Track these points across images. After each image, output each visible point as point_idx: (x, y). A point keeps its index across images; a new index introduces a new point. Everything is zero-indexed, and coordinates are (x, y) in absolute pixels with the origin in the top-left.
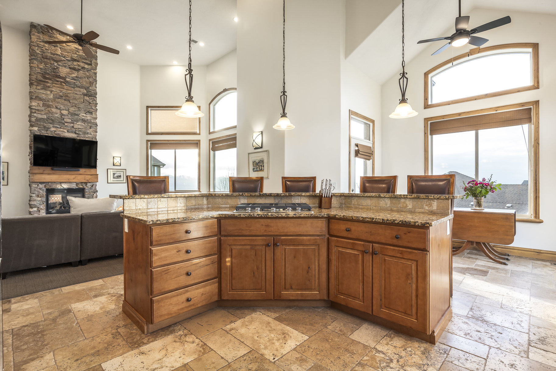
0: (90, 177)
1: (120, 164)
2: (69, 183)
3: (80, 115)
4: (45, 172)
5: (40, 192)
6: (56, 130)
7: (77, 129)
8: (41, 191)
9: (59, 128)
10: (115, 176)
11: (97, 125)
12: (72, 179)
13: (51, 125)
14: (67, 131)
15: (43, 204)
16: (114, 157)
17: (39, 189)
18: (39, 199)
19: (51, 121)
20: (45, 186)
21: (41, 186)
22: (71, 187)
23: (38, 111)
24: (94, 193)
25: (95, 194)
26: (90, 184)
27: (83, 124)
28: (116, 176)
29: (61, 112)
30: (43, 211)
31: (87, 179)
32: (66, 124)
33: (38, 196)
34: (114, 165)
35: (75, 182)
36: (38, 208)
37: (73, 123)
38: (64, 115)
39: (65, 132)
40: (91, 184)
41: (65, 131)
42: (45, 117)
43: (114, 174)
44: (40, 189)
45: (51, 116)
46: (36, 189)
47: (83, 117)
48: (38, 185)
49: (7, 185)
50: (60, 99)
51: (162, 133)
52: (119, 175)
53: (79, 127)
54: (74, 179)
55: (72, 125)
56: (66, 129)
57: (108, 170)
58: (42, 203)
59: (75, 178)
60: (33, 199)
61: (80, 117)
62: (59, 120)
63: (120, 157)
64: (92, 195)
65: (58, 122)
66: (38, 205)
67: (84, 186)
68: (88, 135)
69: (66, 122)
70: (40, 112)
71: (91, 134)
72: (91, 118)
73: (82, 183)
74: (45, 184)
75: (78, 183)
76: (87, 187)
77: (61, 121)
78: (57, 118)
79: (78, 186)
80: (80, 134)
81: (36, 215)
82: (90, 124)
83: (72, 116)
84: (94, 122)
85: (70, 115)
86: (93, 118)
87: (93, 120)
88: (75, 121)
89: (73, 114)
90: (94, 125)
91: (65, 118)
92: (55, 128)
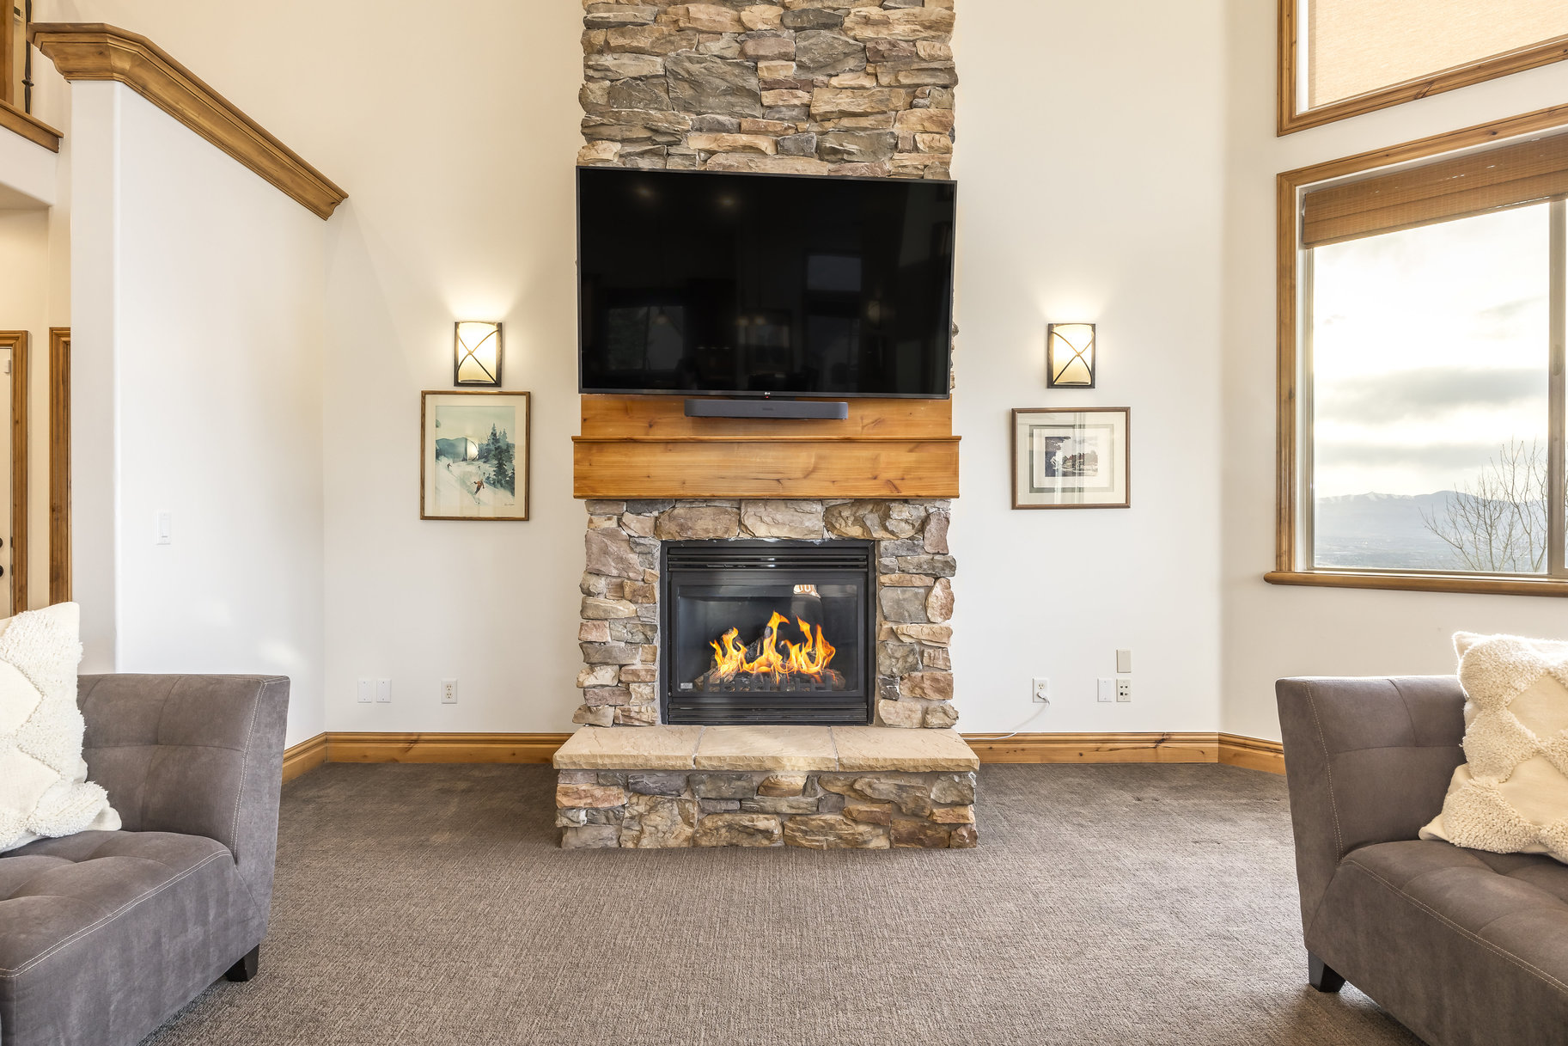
0: (904, 458)
1: (1092, 373)
2: (782, 506)
3: (848, 22)
4: (659, 434)
5: (628, 566)
6: (713, 146)
7: (829, 125)
8: (634, 558)
9: (729, 131)
10: (1059, 457)
11: (950, 71)
12: (799, 475)
13: (689, 119)
14: (777, 143)
15: (648, 641)
16: (1050, 327)
17: (625, 546)
18: (625, 609)
19: (686, 92)
20: (657, 529)
21: (638, 524)
22: (794, 536)
23: (623, 35)
24: (929, 581)
25: (938, 590)
26: (905, 515)
27: (868, 82)
28: (1066, 460)
29: (739, 21)
30: (645, 690)
31: (891, 475)
32: (768, 98)
33: (619, 591)
34: (1051, 384)
35: (821, 500)
36: (621, 666)
37: (809, 86)
38: (760, 35)
39: (763, 153)
40: (915, 513)
41: (765, 144)
42: (655, 65)
43: (1051, 445)
44: (632, 542)
45: (690, 59)
46: (613, 548)
47: (869, 33)
48: (620, 523)
49: (527, 518)
51: (1431, 82)
52: (1086, 451)
53: (845, 102)
54: (807, 475)
55: (803, 96)
56: (765, 132)
57: (1019, 416)
58: (639, 637)
59: (814, 470)
60: (597, 607)
61: (852, 34)
62: (728, 78)
63: (1094, 326)
64: (922, 591)
65: (725, 93)
66: (621, 650)
67: (868, 523)
68: (897, 156)
69: (770, 86)
70: (633, 35)
71: (916, 149)
72: (918, 27)
73: (859, 502)
74: (656, 513)
75: (839, 502)
76: (892, 533)
77: (740, 82)
78: (718, 60)
79: (838, 526)
80: (845, 157)
81: (610, 712)
82: (906, 77)
83: (803, 34)
84: (933, 58)
85: (788, 28)
86: (930, 28)
87: (925, 39)
88: (820, 67)
89: (809, 21)
90: (932, 76)
91: (761, 53)
92: (710, 130)
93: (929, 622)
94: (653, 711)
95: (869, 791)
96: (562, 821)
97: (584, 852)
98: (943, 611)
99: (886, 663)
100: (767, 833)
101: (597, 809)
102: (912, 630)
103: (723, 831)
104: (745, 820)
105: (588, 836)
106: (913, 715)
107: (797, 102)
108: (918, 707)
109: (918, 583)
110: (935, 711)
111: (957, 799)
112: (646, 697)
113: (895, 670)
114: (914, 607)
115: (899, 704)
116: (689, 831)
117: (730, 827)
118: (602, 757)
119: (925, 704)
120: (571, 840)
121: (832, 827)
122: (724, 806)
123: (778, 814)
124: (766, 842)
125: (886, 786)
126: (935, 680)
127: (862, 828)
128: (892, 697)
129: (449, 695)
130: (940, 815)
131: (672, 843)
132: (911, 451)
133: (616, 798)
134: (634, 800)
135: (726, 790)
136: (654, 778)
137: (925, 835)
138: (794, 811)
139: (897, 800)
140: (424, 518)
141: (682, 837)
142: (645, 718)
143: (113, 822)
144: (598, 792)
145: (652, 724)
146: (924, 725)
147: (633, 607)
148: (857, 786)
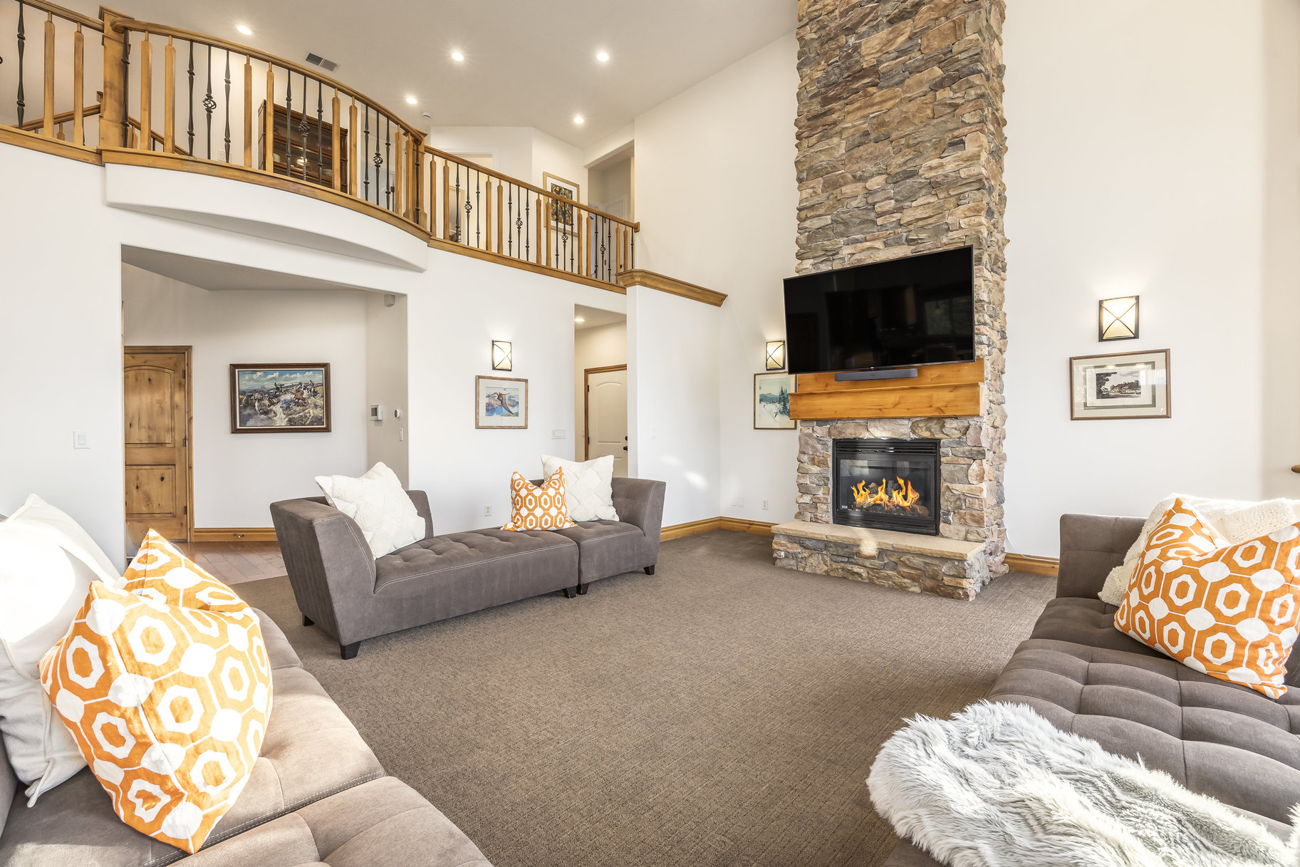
0: (947, 396)
1: (1136, 332)
2: (885, 422)
3: (921, 172)
4: (830, 388)
5: (819, 450)
6: (853, 251)
7: (911, 227)
8: (819, 446)
9: (861, 242)
10: (1108, 386)
12: (890, 406)
13: (842, 240)
14: (884, 242)
15: (827, 485)
16: (1101, 302)
17: (815, 441)
18: (815, 469)
19: (841, 228)
20: (829, 433)
21: (820, 431)
22: (895, 437)
23: (814, 210)
24: (969, 461)
25: (975, 466)
26: (955, 425)
27: (932, 199)
28: (1113, 387)
29: (866, 187)
30: (824, 507)
31: (940, 404)
32: (880, 221)
33: (813, 461)
34: (1101, 339)
35: (909, 419)
36: (814, 495)
37: (901, 210)
38: (876, 192)
39: (878, 250)
40: (961, 424)
41: (879, 244)
42: (827, 220)
43: (1101, 379)
44: (818, 439)
45: (843, 213)
46: (810, 442)
47: (933, 174)
48: (814, 429)
50: (865, 143)
52: (1131, 380)
53: (919, 214)
54: (895, 406)
55: (898, 216)
56: (878, 238)
57: (1074, 362)
58: (822, 483)
59: (898, 404)
60: (803, 468)
61: (923, 177)
62: (860, 217)
63: (1137, 298)
64: (965, 466)
65: (859, 224)
66: (813, 487)
67: (933, 430)
68: (950, 234)
69: (880, 215)
70: (817, 210)
71: (960, 228)
72: (960, 163)
73: (930, 419)
74: (829, 426)
75: (918, 419)
76: (947, 435)
77: (866, 217)
78: (856, 209)
79: (917, 431)
80: (919, 241)
81: (809, 515)
82: (954, 191)
83: (897, 185)
84: (970, 176)
85: (890, 184)
86: (968, 160)
87: (965, 167)
88: (907, 199)
89: (900, 177)
90: (969, 187)
91: (876, 200)
92: (853, 243)
93: (970, 483)
94: (829, 517)
95: (907, 562)
96: (775, 555)
97: (782, 568)
98: (978, 478)
99: (945, 504)
100: (860, 575)
101: (789, 552)
102: (958, 488)
103: (840, 570)
104: (849, 567)
105: (785, 562)
106: (960, 533)
107: (894, 219)
108: (963, 529)
109: (962, 462)
110: (972, 532)
111: (956, 573)
112: (826, 511)
113: (949, 508)
114: (961, 475)
115: (952, 527)
116: (826, 568)
117: (843, 569)
118: (789, 530)
119: (967, 528)
120: (778, 563)
121: (890, 577)
122: (840, 559)
123: (866, 567)
124: (860, 579)
125: (917, 561)
126: (972, 515)
127: (906, 580)
128: (948, 522)
129: (765, 506)
130: (947, 580)
131: (818, 572)
132: (951, 392)
133: (796, 549)
134: (804, 551)
135: (841, 552)
136: (811, 543)
137: (940, 590)
138: (872, 567)
139: (923, 569)
140: (755, 428)
141: (823, 570)
142: (824, 519)
143: (617, 519)
144: (789, 545)
145: (827, 523)
146: (966, 539)
147: (819, 469)
148: (902, 559)
